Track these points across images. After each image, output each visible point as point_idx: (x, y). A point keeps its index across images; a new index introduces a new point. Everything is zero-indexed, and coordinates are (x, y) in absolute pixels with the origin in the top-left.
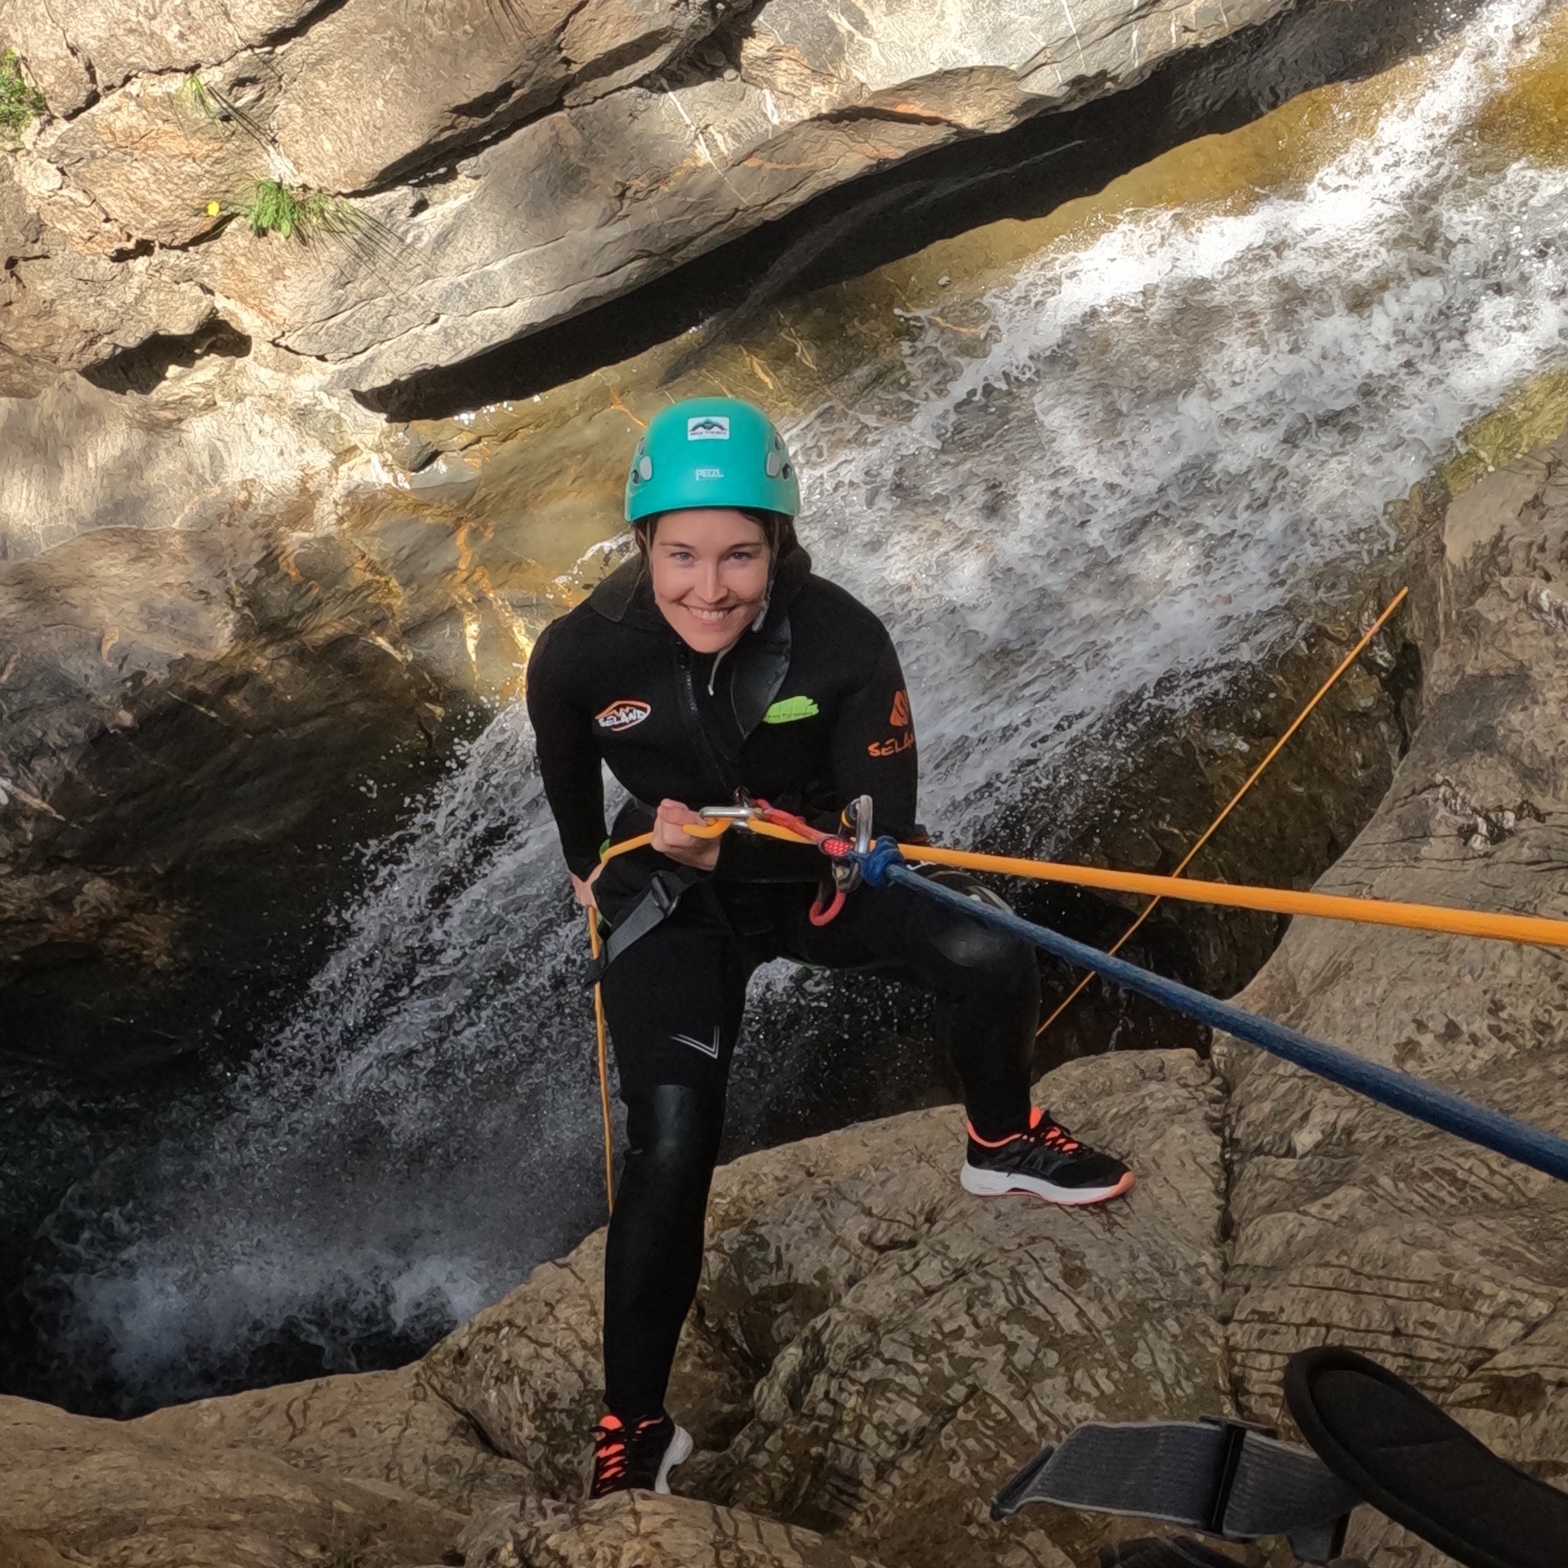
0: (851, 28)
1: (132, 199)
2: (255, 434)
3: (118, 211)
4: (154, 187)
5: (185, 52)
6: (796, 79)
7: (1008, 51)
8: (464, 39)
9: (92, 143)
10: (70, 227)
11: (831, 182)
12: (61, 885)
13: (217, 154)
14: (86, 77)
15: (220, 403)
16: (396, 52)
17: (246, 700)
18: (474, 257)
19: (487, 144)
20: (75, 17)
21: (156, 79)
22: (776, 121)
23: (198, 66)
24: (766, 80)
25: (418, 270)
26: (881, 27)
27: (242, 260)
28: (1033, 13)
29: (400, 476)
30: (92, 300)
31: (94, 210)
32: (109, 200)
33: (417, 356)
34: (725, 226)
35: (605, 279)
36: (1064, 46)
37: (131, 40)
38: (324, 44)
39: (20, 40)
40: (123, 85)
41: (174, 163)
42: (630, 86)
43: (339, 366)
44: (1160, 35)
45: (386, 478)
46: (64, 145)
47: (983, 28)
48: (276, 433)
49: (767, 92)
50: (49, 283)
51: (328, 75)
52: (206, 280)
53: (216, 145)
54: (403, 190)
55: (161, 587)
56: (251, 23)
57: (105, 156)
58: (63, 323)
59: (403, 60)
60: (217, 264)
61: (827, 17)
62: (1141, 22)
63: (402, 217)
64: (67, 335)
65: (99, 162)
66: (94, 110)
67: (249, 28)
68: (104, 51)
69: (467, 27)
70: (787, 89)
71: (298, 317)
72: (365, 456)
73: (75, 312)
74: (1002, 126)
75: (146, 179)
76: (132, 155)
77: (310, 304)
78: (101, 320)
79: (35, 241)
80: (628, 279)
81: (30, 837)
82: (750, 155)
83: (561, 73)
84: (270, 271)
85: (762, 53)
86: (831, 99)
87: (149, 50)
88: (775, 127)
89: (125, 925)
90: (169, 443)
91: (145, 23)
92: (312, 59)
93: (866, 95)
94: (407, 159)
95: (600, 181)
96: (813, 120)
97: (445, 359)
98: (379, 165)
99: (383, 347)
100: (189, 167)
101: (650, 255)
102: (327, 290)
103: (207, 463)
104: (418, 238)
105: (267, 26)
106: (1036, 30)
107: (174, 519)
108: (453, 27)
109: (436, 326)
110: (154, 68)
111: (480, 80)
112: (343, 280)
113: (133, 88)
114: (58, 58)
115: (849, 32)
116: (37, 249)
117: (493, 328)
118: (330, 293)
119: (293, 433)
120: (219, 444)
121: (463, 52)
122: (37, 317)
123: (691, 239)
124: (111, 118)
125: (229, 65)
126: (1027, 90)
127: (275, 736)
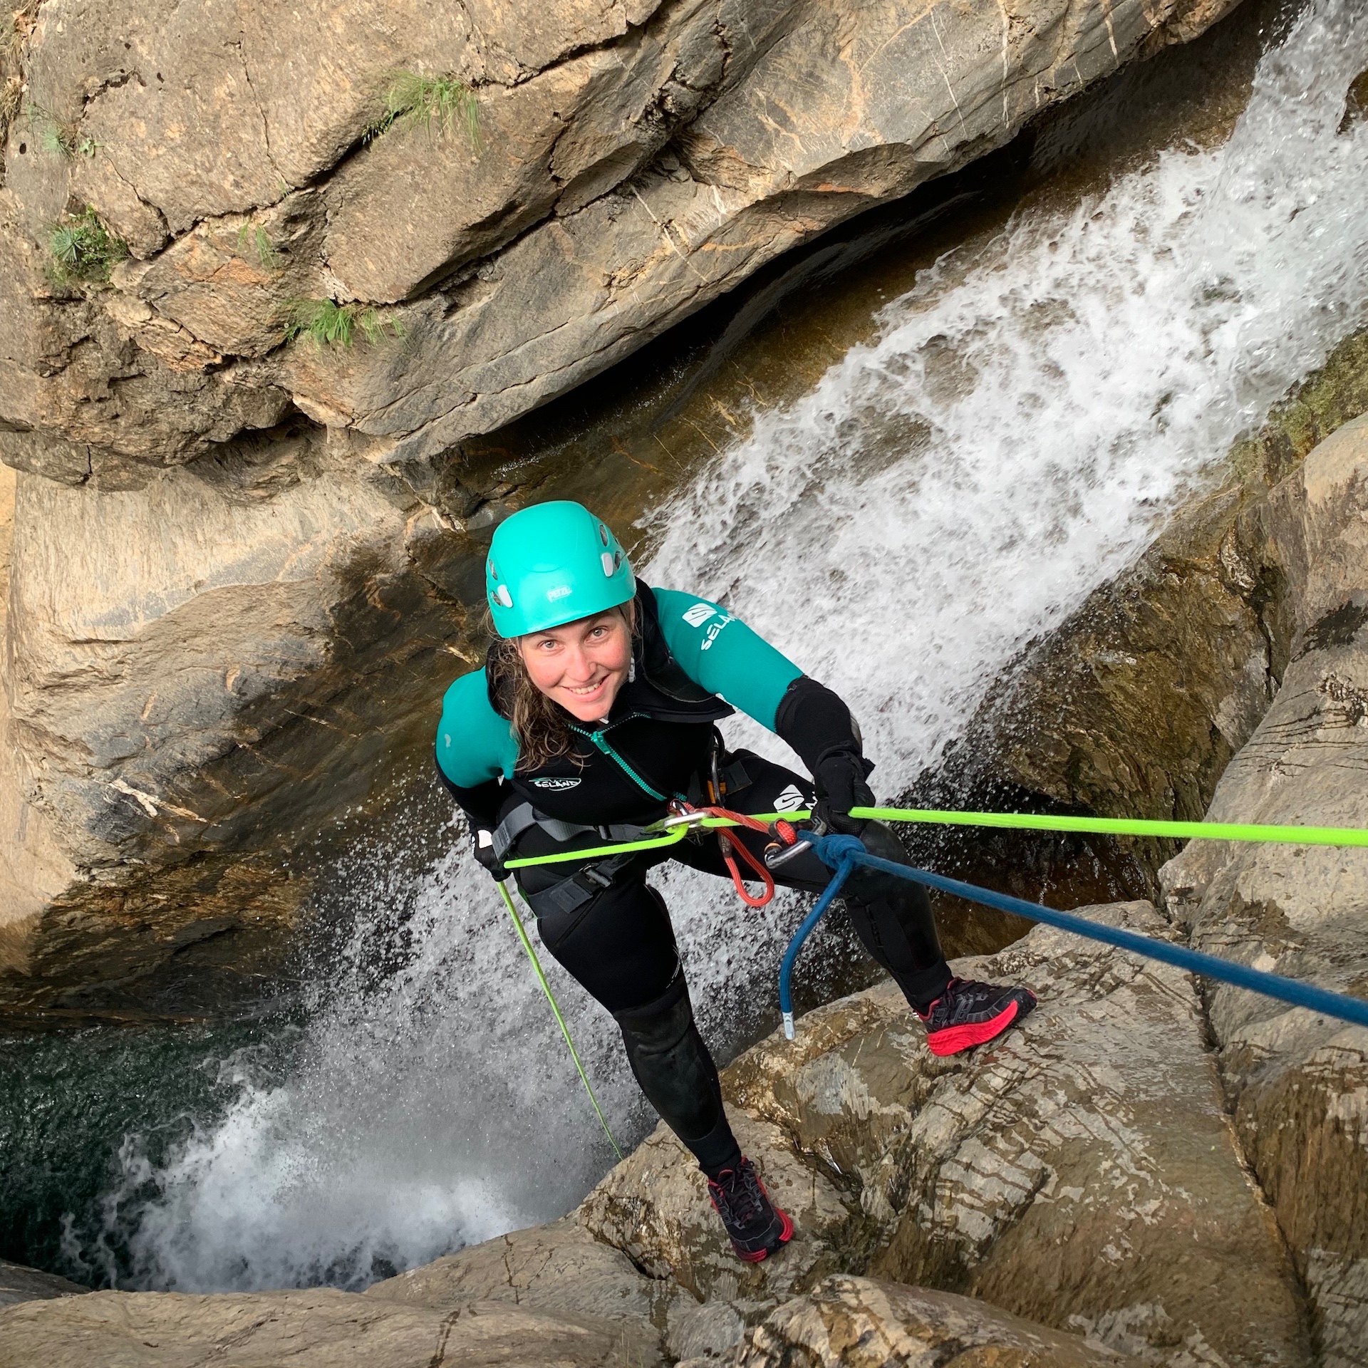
0: (776, 126)
1: (214, 323)
2: (335, 501)
3: (203, 333)
4: (231, 311)
5: (242, 198)
6: (736, 174)
7: (903, 129)
8: (473, 168)
9: (173, 280)
10: (164, 350)
11: (770, 256)
12: (206, 873)
13: (280, 281)
14: (160, 224)
15: (303, 479)
16: (417, 184)
17: (350, 708)
18: (499, 345)
19: (498, 254)
20: (141, 174)
21: (219, 223)
22: (723, 211)
23: (255, 208)
24: (713, 178)
25: (456, 360)
26: (801, 121)
27: (313, 365)
28: (922, 94)
29: (456, 523)
30: (186, 407)
31: (183, 334)
32: (194, 326)
33: (461, 428)
34: (691, 302)
35: (602, 354)
36: (949, 119)
37: (194, 190)
38: (357, 182)
39: (96, 196)
40: (192, 229)
41: (246, 291)
42: (607, 195)
43: (401, 442)
44: (1026, 98)
45: (445, 525)
46: (149, 283)
47: (882, 113)
48: (353, 498)
49: (714, 187)
50: (148, 397)
51: (364, 207)
52: (284, 383)
53: (279, 273)
54: (437, 298)
55: (272, 628)
56: (294, 168)
57: (186, 290)
58: (164, 427)
59: (425, 191)
60: (293, 371)
61: (756, 118)
62: (1009, 90)
63: (439, 319)
64: (170, 438)
65: (181, 295)
66: (170, 251)
67: (294, 173)
68: (172, 201)
69: (474, 158)
70: (729, 183)
71: (364, 406)
72: (426, 510)
73: (172, 418)
74: (903, 192)
75: (223, 306)
76: (208, 287)
77: (373, 395)
78: (197, 423)
79: (130, 364)
80: (620, 351)
81: (177, 838)
82: (706, 241)
83: (553, 189)
84: (337, 372)
85: (707, 155)
86: (765, 188)
87: (211, 198)
88: (723, 216)
89: (260, 898)
90: (265, 515)
91: (204, 176)
92: (350, 195)
93: (793, 181)
94: (437, 272)
95: (591, 275)
96: (752, 206)
97: (483, 428)
98: (416, 278)
99: (435, 423)
100: (259, 293)
101: (636, 330)
102: (384, 383)
103: (299, 529)
104: (453, 335)
105: (307, 171)
106: (925, 108)
107: (277, 574)
108: (462, 159)
109: (475, 404)
110: (217, 213)
111: (488, 203)
112: (397, 374)
113: (202, 230)
114: (132, 210)
115: (776, 130)
116: (134, 370)
117: (520, 400)
118: (388, 385)
119: (366, 497)
120: (306, 512)
121: (472, 179)
122: (142, 425)
123: (666, 314)
124: (187, 257)
125: (280, 206)
126: (921, 160)
127: (375, 733)
